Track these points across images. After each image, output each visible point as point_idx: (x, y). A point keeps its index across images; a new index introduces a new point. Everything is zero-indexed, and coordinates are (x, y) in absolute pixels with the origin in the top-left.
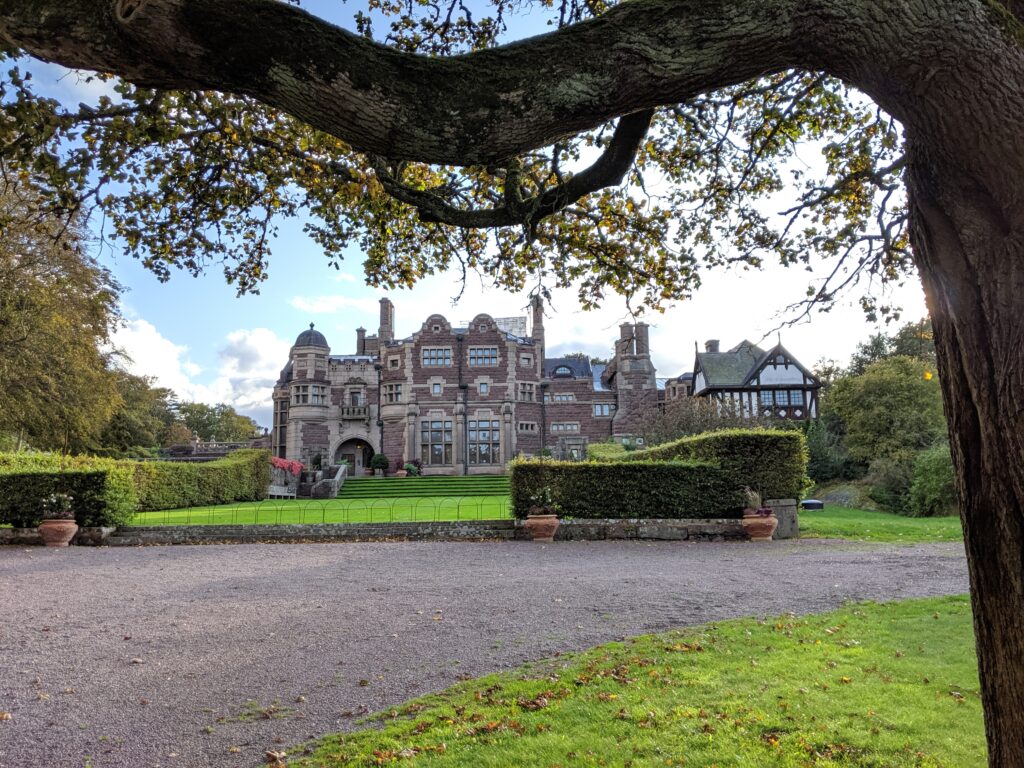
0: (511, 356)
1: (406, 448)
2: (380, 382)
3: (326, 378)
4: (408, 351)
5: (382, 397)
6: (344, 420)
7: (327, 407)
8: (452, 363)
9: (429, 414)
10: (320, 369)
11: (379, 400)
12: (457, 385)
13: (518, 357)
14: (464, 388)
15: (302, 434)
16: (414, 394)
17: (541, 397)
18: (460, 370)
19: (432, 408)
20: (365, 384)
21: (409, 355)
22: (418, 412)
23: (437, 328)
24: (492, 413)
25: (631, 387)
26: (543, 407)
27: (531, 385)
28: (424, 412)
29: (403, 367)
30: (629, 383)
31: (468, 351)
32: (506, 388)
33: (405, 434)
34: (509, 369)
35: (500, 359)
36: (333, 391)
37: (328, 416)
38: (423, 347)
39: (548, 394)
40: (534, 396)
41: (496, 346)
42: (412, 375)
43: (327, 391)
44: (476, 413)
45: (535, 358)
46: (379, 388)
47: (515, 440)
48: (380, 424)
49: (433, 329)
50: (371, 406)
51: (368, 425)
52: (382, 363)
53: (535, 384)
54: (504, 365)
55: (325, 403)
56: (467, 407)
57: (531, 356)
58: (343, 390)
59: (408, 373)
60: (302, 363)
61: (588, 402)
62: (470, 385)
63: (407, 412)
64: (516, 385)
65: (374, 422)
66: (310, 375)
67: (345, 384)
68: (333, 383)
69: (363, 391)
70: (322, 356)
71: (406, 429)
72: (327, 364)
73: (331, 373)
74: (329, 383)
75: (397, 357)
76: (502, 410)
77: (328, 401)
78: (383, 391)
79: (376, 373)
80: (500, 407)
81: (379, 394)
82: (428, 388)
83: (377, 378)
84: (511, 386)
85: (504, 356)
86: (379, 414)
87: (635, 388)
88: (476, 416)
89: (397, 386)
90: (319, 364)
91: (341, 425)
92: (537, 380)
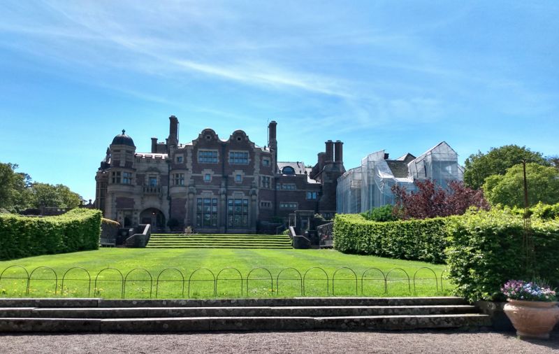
0: (257, 158)
1: (187, 215)
2: (169, 171)
3: (133, 167)
4: (189, 151)
5: (171, 182)
6: (144, 195)
7: (133, 186)
8: (218, 161)
9: (202, 193)
10: (129, 161)
11: (169, 182)
12: (221, 175)
13: (261, 159)
14: (226, 178)
15: (116, 204)
16: (193, 180)
17: (275, 186)
18: (223, 165)
19: (205, 190)
20: (159, 172)
21: (190, 155)
22: (195, 192)
24: (243, 195)
26: (276, 191)
27: (269, 178)
28: (199, 192)
29: (186, 161)
30: (330, 179)
31: (229, 154)
32: (253, 179)
33: (186, 206)
34: (255, 167)
35: (249, 160)
36: (137, 176)
37: (134, 192)
38: (199, 150)
39: (279, 184)
40: (270, 185)
41: (247, 152)
42: (192, 167)
43: (134, 175)
44: (233, 194)
45: (272, 160)
46: (169, 176)
47: (258, 213)
48: (169, 198)
49: (206, 138)
50: (163, 187)
51: (161, 199)
52: (171, 159)
53: (271, 177)
54: (252, 164)
55: (132, 184)
56: (227, 190)
57: (269, 159)
58: (144, 176)
59: (189, 166)
60: (117, 156)
61: (304, 191)
62: (229, 176)
63: (188, 191)
64: (260, 177)
65: (165, 198)
66: (122, 164)
67: (146, 171)
68: (137, 171)
69: (158, 176)
70: (130, 152)
71: (187, 203)
72: (134, 157)
73: (136, 164)
74: (135, 170)
75: (182, 155)
76: (250, 193)
77: (134, 182)
78: (171, 177)
79: (167, 165)
80: (249, 191)
81: (169, 179)
82: (202, 177)
83: (168, 168)
84: (256, 178)
85: (252, 158)
86: (168, 192)
88: (233, 196)
89: (181, 174)
90: (128, 157)
91: (142, 198)
92: (272, 175)
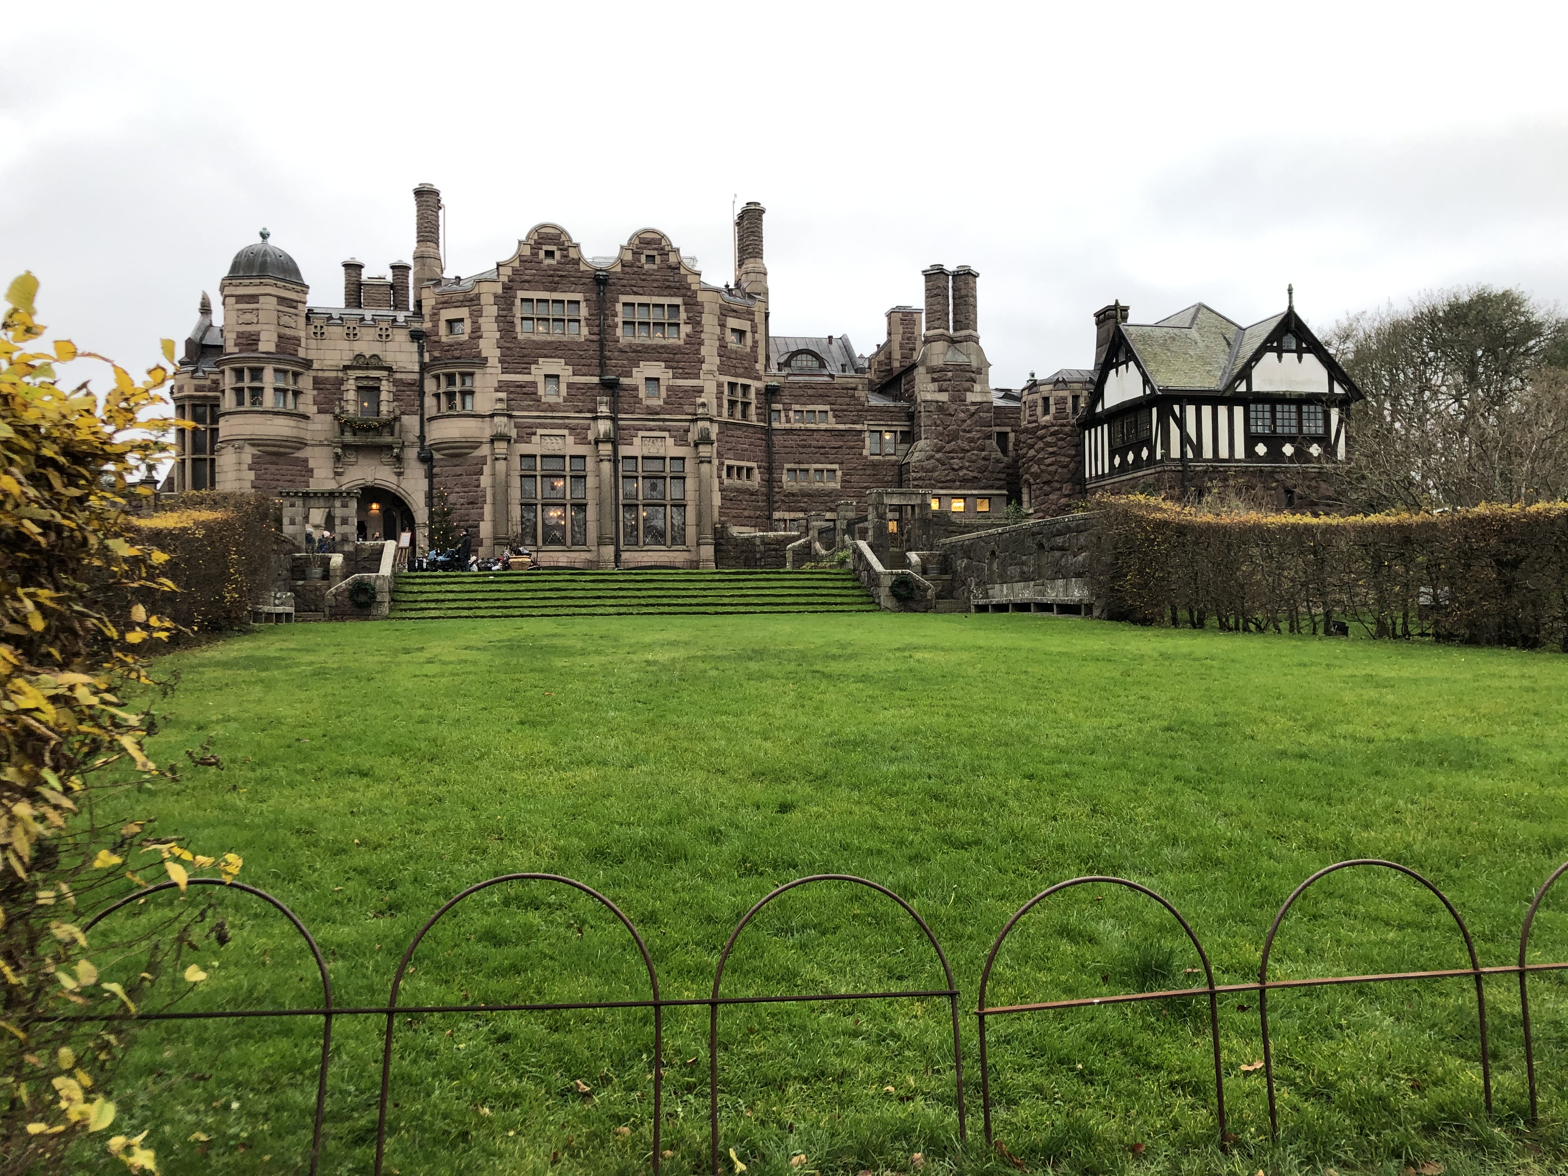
0: (709, 321)
1: (488, 509)
2: (424, 368)
3: (302, 353)
4: (487, 300)
5: (430, 402)
6: (345, 447)
7: (305, 417)
8: (585, 331)
9: (535, 439)
10: (288, 332)
11: (422, 406)
12: (596, 380)
13: (723, 326)
14: (611, 387)
15: (251, 475)
16: (503, 395)
17: (766, 413)
18: (602, 344)
19: (544, 426)
20: (389, 369)
21: (491, 311)
22: (514, 433)
23: (550, 254)
24: (670, 441)
25: (944, 397)
26: (769, 432)
27: (745, 388)
28: (526, 433)
29: (476, 333)
30: (941, 390)
31: (619, 307)
32: (699, 391)
33: (485, 481)
34: (704, 351)
35: (685, 329)
36: (318, 383)
37: (308, 436)
38: (521, 294)
39: (779, 407)
40: (752, 410)
41: (678, 301)
42: (498, 352)
43: (306, 382)
44: (637, 441)
45: (754, 332)
46: (422, 380)
47: (717, 500)
48: (426, 459)
49: (542, 254)
50: (405, 419)
51: (399, 459)
52: (427, 325)
53: (755, 385)
54: (695, 340)
55: (301, 409)
56: (617, 428)
57: (745, 325)
58: (341, 382)
59: (489, 347)
60: (248, 317)
61: (858, 427)
62: (624, 381)
63: (487, 434)
64: (720, 385)
65: (412, 453)
66: (267, 344)
67: (346, 368)
68: (315, 366)
69: (385, 386)
70: (292, 304)
71: (487, 469)
72: (302, 321)
73: (313, 343)
74: (308, 364)
75: (463, 312)
76: (692, 436)
77: (306, 403)
78: (430, 386)
79: (415, 346)
80: (687, 431)
81: (422, 394)
82: (534, 384)
83: (416, 357)
84: (710, 387)
85: (695, 322)
86: (422, 437)
87: (953, 400)
88: (636, 448)
89: (463, 375)
90: (285, 320)
91: (338, 458)
92: (758, 378)
